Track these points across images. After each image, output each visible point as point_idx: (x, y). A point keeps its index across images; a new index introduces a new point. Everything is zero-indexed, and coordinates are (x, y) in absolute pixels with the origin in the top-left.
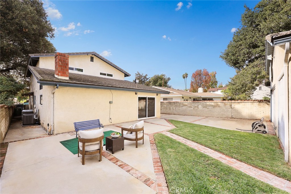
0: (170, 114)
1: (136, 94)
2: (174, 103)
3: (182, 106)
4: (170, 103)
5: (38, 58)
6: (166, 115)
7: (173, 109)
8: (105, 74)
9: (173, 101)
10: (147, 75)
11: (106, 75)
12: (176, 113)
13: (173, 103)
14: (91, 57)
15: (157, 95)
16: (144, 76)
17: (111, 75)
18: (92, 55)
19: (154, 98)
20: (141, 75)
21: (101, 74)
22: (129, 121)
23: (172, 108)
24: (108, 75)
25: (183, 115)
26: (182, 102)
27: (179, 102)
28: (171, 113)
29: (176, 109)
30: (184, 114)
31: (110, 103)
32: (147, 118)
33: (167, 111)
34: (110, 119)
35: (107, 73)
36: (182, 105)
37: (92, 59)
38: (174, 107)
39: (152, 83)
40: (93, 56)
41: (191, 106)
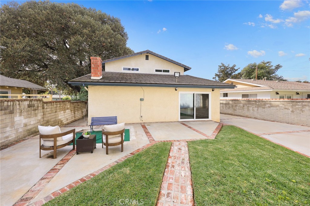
0: (249, 118)
1: (176, 90)
2: (255, 101)
3: (269, 107)
4: (249, 101)
5: (104, 63)
6: (242, 117)
7: (253, 110)
8: (160, 71)
9: (258, 98)
10: (235, 65)
11: (162, 72)
12: (258, 116)
13: (253, 101)
14: (146, 55)
15: (213, 91)
16: (231, 67)
17: (168, 71)
18: (147, 53)
19: (208, 95)
20: (227, 66)
21: (157, 71)
22: (167, 121)
23: (252, 108)
24: (165, 71)
25: (270, 121)
26: (270, 100)
27: (263, 100)
28: (249, 116)
29: (258, 110)
30: (272, 120)
31: (140, 100)
32: (195, 119)
33: (244, 112)
34: (142, 116)
35: (162, 69)
36: (269, 105)
37: (147, 58)
38: (256, 107)
39: (244, 75)
40: (148, 55)
41: (287, 107)
